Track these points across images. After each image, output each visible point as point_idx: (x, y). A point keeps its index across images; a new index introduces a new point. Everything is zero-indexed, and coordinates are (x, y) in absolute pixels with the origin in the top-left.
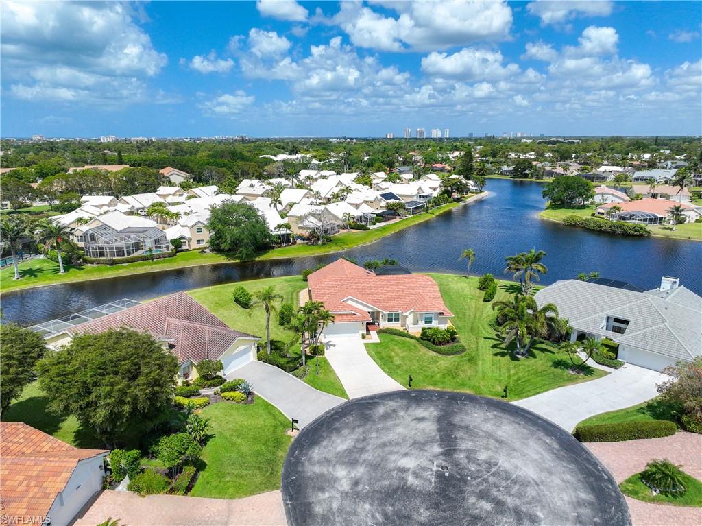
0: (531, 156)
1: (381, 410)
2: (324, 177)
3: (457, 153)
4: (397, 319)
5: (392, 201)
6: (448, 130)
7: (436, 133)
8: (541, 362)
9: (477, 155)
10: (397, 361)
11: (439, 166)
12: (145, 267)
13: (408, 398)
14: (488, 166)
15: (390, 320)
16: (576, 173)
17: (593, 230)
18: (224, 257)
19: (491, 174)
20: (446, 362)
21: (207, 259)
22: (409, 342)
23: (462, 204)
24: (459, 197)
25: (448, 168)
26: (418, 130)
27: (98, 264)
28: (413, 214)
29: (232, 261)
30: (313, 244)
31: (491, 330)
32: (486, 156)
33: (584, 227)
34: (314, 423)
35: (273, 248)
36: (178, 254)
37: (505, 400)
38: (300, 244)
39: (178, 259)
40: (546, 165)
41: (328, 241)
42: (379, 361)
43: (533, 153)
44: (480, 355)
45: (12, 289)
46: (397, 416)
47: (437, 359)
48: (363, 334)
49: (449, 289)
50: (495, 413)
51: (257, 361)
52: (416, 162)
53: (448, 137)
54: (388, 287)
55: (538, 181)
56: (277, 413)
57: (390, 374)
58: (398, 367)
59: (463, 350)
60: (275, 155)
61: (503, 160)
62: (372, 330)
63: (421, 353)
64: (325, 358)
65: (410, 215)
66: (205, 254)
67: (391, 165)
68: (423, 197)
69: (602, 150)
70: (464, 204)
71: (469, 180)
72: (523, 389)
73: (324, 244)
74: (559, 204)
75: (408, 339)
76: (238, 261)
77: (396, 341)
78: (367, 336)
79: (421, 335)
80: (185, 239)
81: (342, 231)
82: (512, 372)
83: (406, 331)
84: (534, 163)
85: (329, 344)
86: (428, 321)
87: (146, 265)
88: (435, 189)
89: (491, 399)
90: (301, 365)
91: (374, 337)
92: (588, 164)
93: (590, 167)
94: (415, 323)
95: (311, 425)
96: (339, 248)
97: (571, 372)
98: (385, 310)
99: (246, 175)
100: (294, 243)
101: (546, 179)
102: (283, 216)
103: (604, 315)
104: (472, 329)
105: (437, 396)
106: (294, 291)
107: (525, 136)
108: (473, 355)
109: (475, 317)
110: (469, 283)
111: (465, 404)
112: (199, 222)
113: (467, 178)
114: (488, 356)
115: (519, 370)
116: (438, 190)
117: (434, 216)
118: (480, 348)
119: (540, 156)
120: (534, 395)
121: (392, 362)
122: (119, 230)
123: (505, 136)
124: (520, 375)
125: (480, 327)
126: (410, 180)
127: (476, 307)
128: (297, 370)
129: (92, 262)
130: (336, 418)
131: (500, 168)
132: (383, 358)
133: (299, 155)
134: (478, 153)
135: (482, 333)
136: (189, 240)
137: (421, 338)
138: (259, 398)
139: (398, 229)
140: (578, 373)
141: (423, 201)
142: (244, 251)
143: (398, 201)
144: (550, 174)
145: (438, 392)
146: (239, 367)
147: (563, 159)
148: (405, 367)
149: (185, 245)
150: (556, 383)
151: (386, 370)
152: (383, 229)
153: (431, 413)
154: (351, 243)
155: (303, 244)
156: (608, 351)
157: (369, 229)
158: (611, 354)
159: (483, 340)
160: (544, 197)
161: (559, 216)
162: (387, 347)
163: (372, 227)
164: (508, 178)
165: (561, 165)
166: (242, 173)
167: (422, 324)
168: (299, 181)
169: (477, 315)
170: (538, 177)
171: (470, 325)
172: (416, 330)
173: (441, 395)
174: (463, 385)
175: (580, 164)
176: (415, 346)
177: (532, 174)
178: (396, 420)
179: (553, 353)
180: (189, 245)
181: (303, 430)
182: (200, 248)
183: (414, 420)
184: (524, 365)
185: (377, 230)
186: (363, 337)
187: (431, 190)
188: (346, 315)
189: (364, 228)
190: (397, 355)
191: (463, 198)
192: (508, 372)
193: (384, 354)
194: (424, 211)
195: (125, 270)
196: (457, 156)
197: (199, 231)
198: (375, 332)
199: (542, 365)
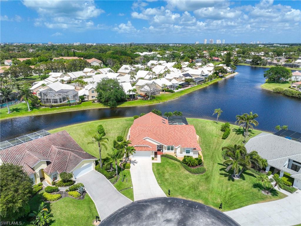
0: (262, 54)
1: (149, 211)
2: (160, 64)
3: (225, 52)
4: (172, 149)
5: (188, 78)
6: (224, 40)
7: (218, 42)
8: (246, 184)
9: (235, 53)
10: (167, 176)
11: (216, 58)
12: (66, 109)
13: (166, 204)
14: (240, 59)
15: (169, 149)
16: (283, 63)
17: (289, 96)
18: (103, 105)
19: (241, 63)
20: (193, 179)
21: (95, 106)
22: (176, 164)
23: (223, 79)
24: (222, 75)
25: (220, 59)
26: (210, 40)
27: (45, 107)
28: (197, 84)
29: (106, 107)
30: (145, 99)
31: (222, 158)
32: (240, 53)
33: (284, 94)
34: (110, 217)
35: (126, 101)
36: (82, 103)
37: (221, 210)
38: (139, 99)
39: (82, 106)
40: (269, 59)
41: (153, 98)
42: (157, 175)
43: (263, 52)
44: (213, 175)
45: (5, 118)
46: (156, 217)
47: (189, 176)
48: (152, 157)
49: (205, 130)
50: (213, 220)
51: (95, 170)
52: (206, 56)
53: (224, 43)
54: (169, 131)
55: (263, 67)
56: (93, 207)
57: (160, 184)
58: (166, 180)
59: (204, 171)
60: (142, 53)
61: (248, 56)
62: (159, 154)
63: (181, 172)
64: (129, 171)
65: (196, 84)
66: (94, 103)
67: (192, 58)
68: (203, 76)
69: (299, 51)
70: (224, 79)
71: (229, 66)
72: (233, 202)
73: (151, 100)
74: (272, 80)
75: (176, 162)
76: (109, 107)
77: (170, 163)
78: (155, 158)
79: (183, 160)
80: (86, 96)
81: (161, 93)
82: (229, 189)
83: (175, 157)
84: (262, 58)
85: (134, 162)
86: (188, 152)
87: (66, 108)
88: (210, 71)
89: (213, 209)
90: (116, 175)
91: (159, 160)
92: (291, 58)
93: (291, 60)
94: (181, 153)
95: (108, 218)
96: (158, 102)
97: (263, 192)
98: (166, 145)
99: (125, 62)
100: (137, 99)
101: (268, 66)
102: (133, 85)
103: (287, 158)
104: (212, 157)
105: (182, 203)
106: (127, 127)
107: (261, 43)
108: (209, 175)
109: (215, 149)
110: (217, 126)
111: (197, 211)
112: (93, 88)
113: (228, 66)
114: (217, 176)
115: (233, 188)
116: (212, 72)
117: (208, 85)
118: (214, 170)
119: (266, 54)
120: (239, 208)
121: (164, 177)
122: (56, 91)
123: (252, 43)
124: (233, 191)
125: (217, 156)
126: (200, 66)
127: (217, 142)
128: (113, 178)
129: (43, 106)
130: (123, 215)
131: (245, 60)
132: (159, 174)
133: (152, 53)
134: (236, 52)
135: (217, 160)
136: (88, 96)
137: (183, 162)
138: (88, 196)
139: (189, 92)
140: (268, 193)
141: (204, 77)
142: (111, 103)
143: (190, 78)
144: (270, 63)
145: (184, 200)
146: (84, 174)
147: (278, 55)
148: (170, 181)
149: (86, 99)
150: (254, 199)
151: (160, 182)
152: (181, 92)
153: (176, 216)
154: (164, 100)
155: (141, 99)
156: (288, 180)
157: (174, 92)
158: (289, 183)
159: (216, 164)
160: (264, 77)
161: (272, 87)
162: (163, 166)
163: (176, 91)
164: (249, 65)
165: (276, 59)
166: (124, 62)
167: (185, 154)
168: (147, 66)
169: (217, 148)
170: (264, 65)
171: (211, 154)
172: (181, 156)
173: (185, 202)
174: (199, 196)
175: (287, 58)
176: (178, 167)
177: (261, 63)
178: (154, 220)
179: (255, 177)
180: (88, 98)
181: (103, 221)
182: (93, 100)
183: (165, 221)
184: (236, 184)
185: (178, 92)
186: (153, 159)
187: (208, 72)
188: (145, 147)
189: (171, 92)
190: (168, 172)
191: (224, 76)
192: (226, 189)
193: (161, 171)
194: (203, 82)
195: (57, 110)
196: (225, 54)
197: (93, 92)
198: (160, 155)
199: (247, 186)
